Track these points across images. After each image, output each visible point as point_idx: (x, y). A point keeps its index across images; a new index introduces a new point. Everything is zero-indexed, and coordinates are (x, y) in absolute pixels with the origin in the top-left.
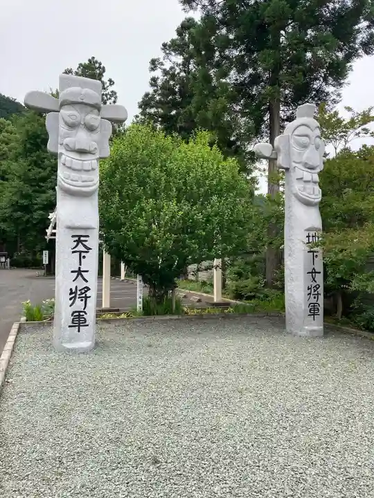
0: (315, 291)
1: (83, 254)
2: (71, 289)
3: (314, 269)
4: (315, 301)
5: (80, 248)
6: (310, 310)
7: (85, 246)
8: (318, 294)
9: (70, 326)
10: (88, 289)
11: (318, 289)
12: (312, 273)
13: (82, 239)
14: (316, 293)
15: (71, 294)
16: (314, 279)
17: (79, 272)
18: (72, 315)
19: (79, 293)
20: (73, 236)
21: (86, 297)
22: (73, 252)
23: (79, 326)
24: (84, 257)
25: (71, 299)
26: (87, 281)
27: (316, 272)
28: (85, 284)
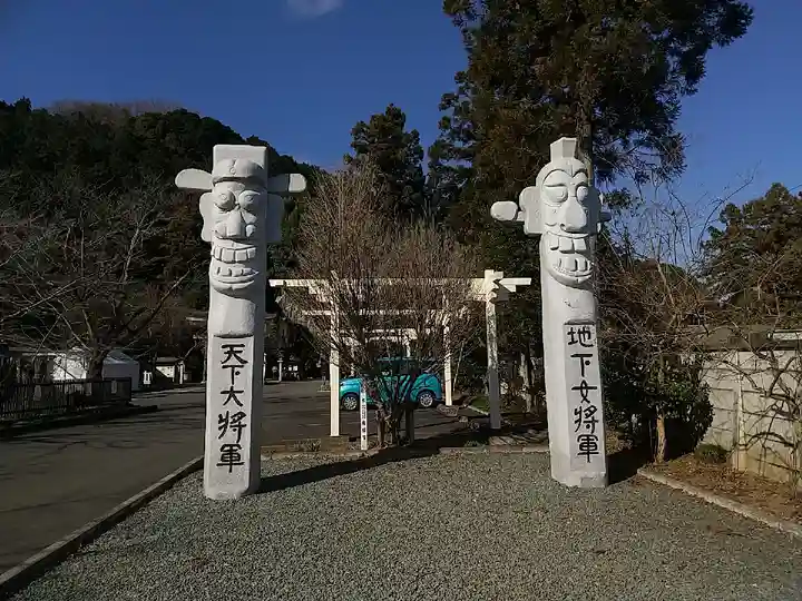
0: (587, 416)
1: (236, 369)
2: (220, 416)
3: (584, 382)
4: (589, 432)
5: (233, 361)
6: (581, 446)
7: (238, 358)
8: (594, 421)
9: (218, 465)
10: (243, 415)
11: (592, 413)
12: (581, 388)
13: (235, 349)
14: (590, 419)
15: (221, 421)
16: (585, 398)
17: (232, 393)
18: (222, 449)
19: (230, 420)
20: (224, 347)
21: (241, 426)
22: (224, 367)
23: (231, 465)
24: (238, 373)
25: (220, 428)
26: (241, 405)
27: (587, 388)
28: (240, 409)
